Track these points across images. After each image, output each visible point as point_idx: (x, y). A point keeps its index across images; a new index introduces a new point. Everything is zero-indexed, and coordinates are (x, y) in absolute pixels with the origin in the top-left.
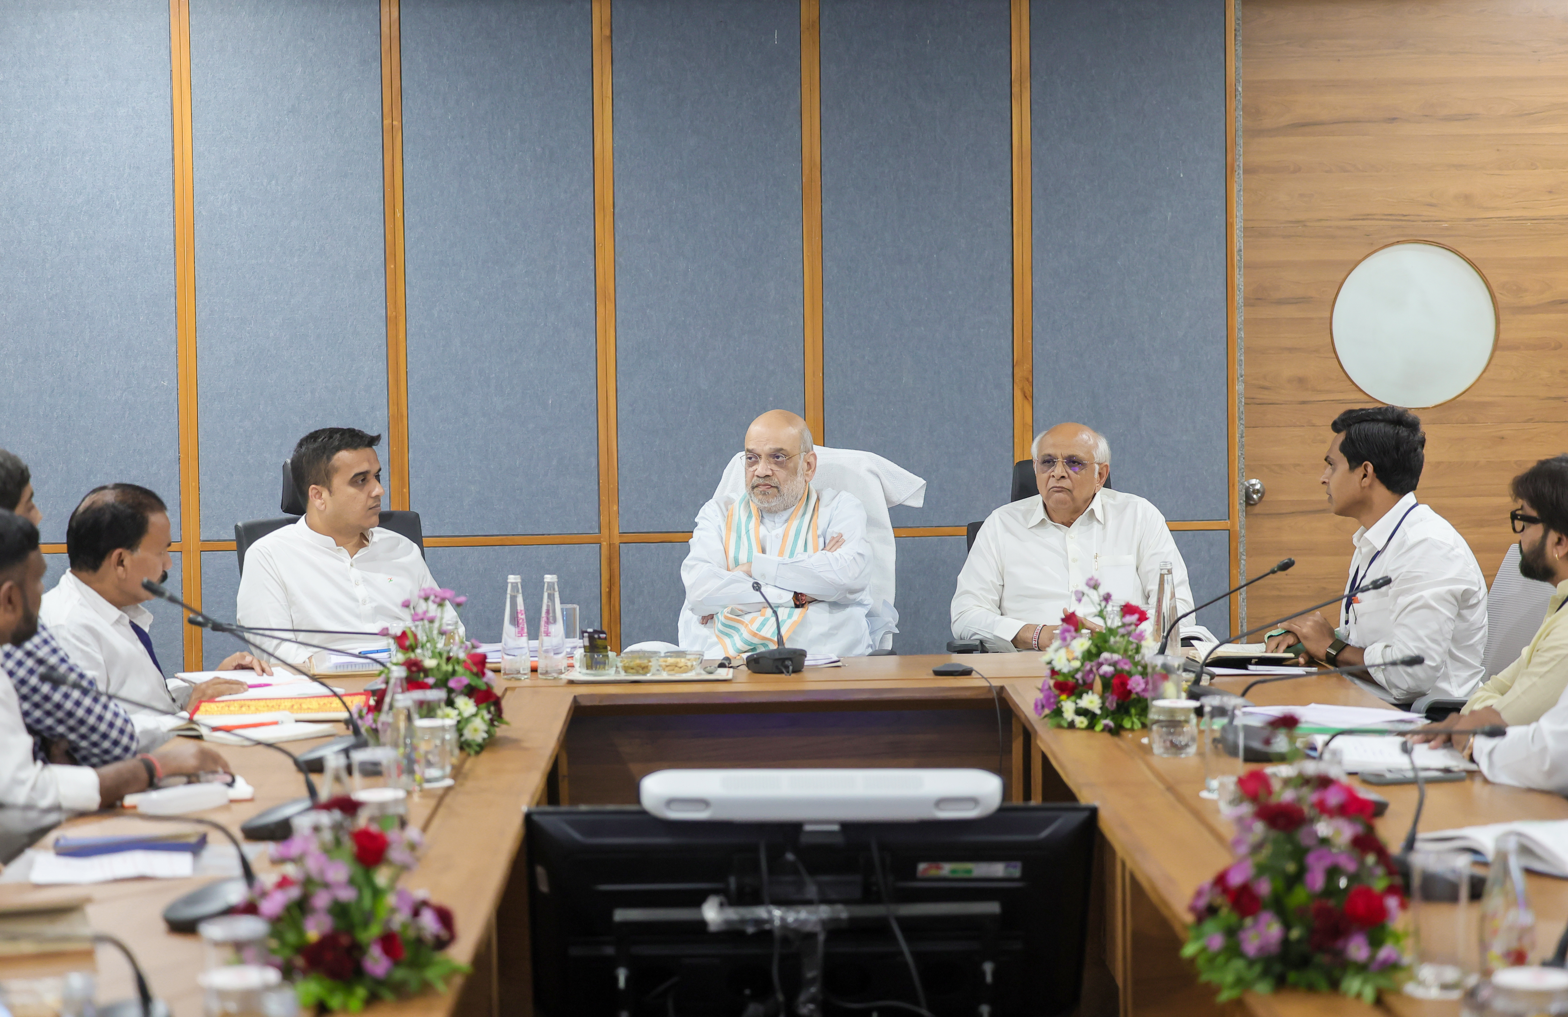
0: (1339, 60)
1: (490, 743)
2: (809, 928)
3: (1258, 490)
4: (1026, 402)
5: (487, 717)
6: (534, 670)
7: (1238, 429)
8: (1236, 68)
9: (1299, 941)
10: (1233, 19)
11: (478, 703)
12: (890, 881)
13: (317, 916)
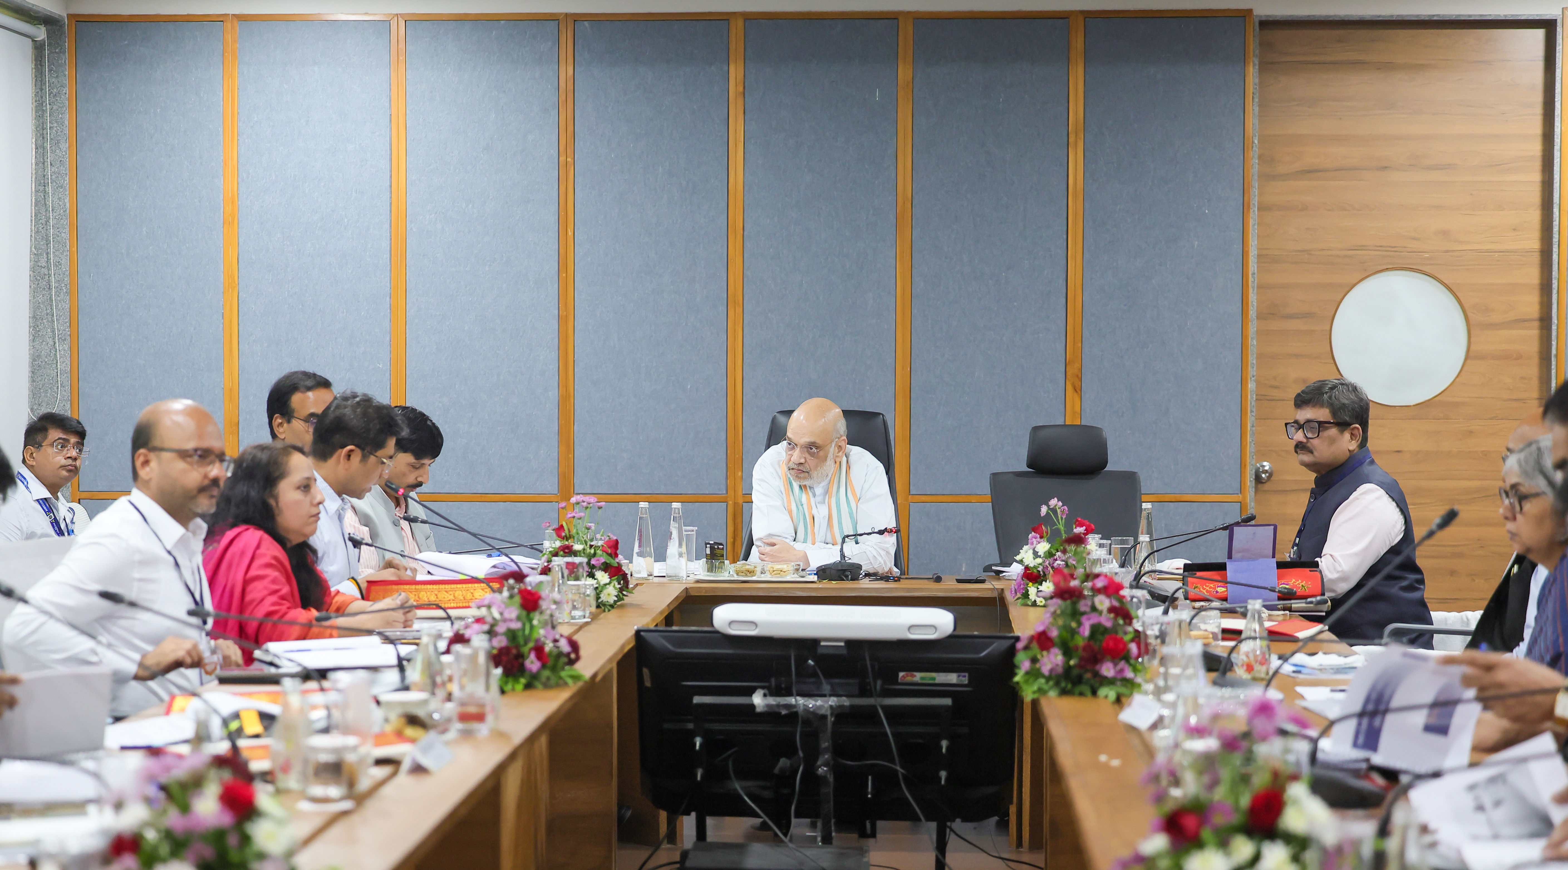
0: (1341, 119)
1: (618, 605)
2: (822, 712)
3: (1266, 471)
4: (1075, 394)
5: (618, 587)
7: (1250, 420)
8: (1253, 124)
9: (1075, 666)
10: (1251, 83)
11: (611, 577)
12: (879, 683)
13: (499, 638)
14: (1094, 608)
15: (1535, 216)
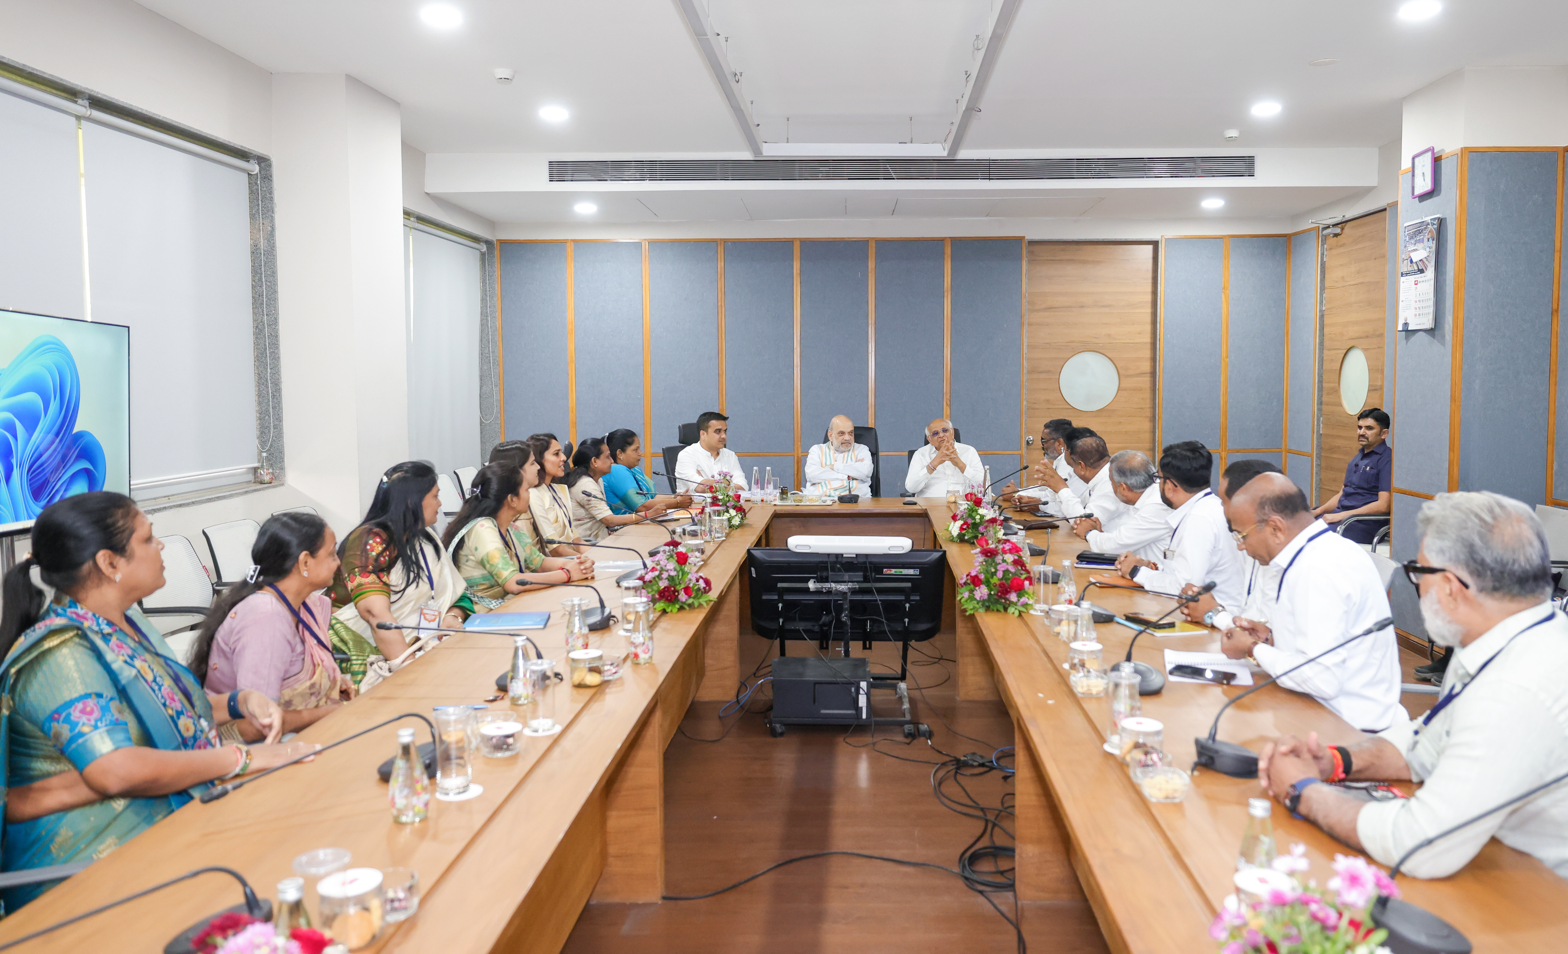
1: (741, 526)
2: (845, 591)
4: (948, 407)
5: (740, 516)
6: (762, 501)
7: (1024, 418)
8: (1025, 287)
9: (994, 595)
10: (1024, 269)
11: (737, 512)
12: (873, 574)
13: (664, 581)
14: (1004, 561)
15: (1148, 328)
